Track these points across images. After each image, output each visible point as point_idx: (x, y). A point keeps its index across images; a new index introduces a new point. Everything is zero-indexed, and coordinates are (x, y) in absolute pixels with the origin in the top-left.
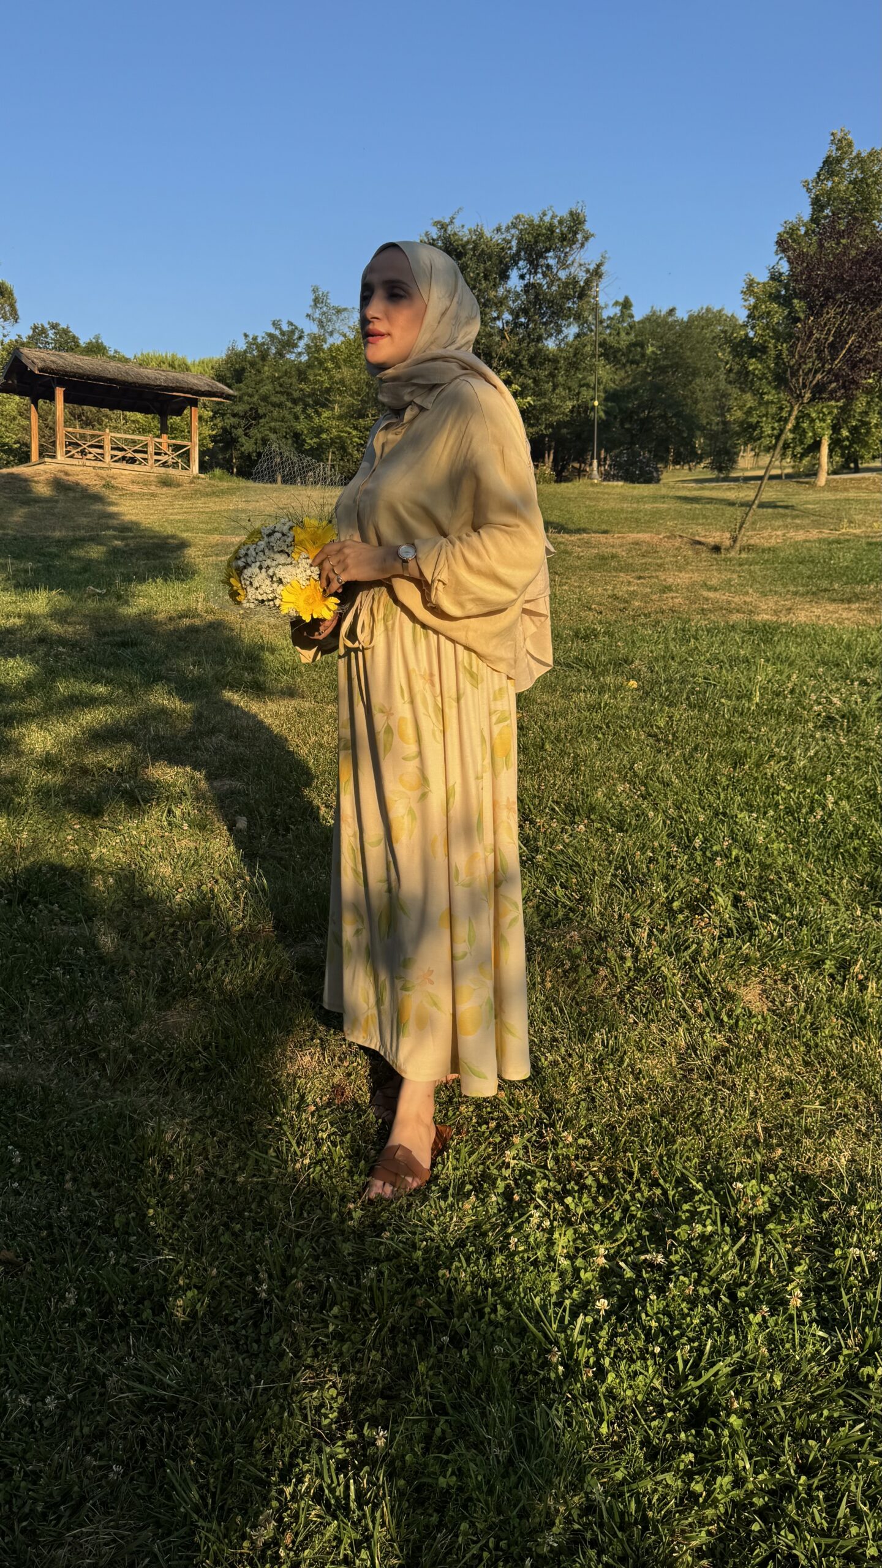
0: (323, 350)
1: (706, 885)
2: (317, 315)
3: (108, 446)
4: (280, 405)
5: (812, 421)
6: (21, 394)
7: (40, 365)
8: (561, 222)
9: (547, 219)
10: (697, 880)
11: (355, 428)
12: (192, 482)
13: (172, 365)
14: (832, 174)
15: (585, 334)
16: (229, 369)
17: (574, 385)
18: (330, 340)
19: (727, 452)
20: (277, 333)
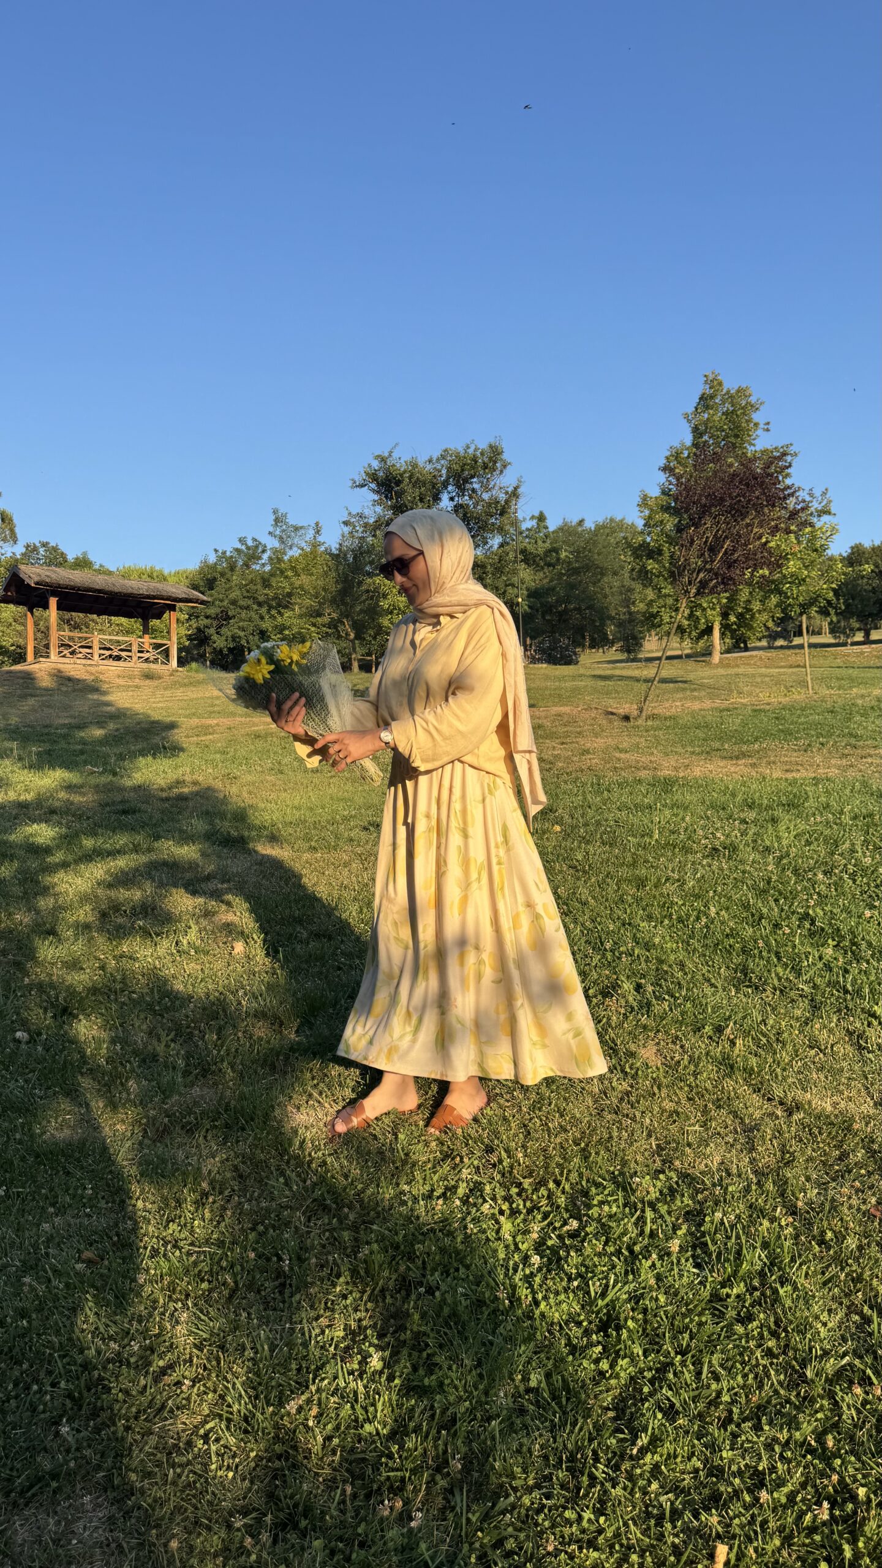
0: (284, 562)
1: (615, 977)
2: (278, 532)
3: (96, 646)
4: (247, 608)
5: (704, 610)
6: (17, 603)
7: (36, 579)
8: (482, 454)
9: (471, 451)
10: (607, 972)
11: (314, 625)
12: (171, 675)
13: (150, 576)
14: (707, 407)
15: (508, 544)
16: (202, 579)
17: (501, 585)
18: (290, 553)
19: (635, 638)
20: (243, 547)
